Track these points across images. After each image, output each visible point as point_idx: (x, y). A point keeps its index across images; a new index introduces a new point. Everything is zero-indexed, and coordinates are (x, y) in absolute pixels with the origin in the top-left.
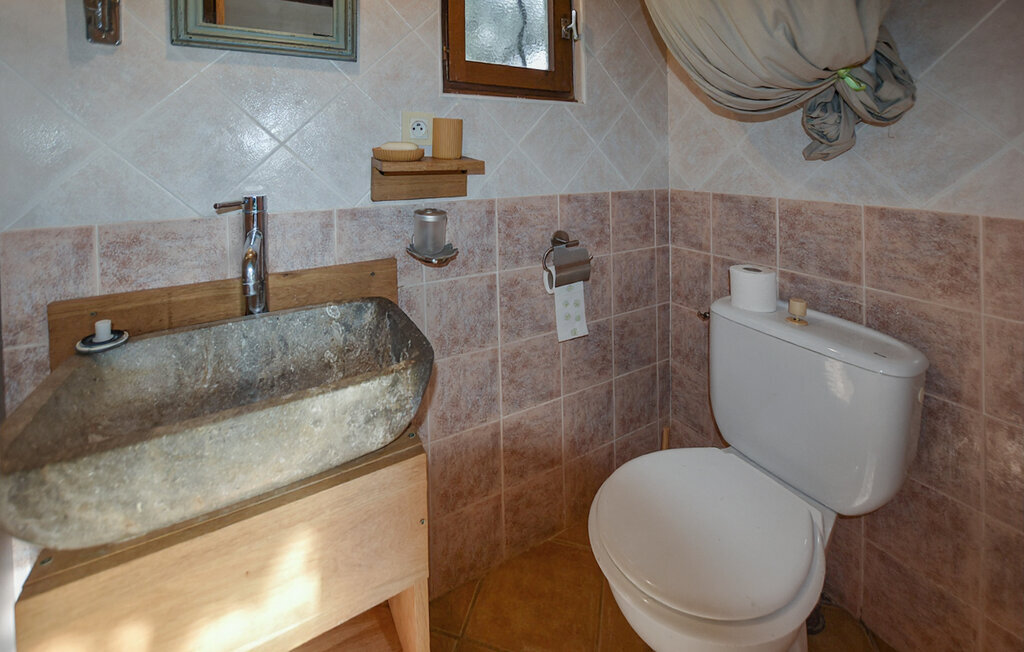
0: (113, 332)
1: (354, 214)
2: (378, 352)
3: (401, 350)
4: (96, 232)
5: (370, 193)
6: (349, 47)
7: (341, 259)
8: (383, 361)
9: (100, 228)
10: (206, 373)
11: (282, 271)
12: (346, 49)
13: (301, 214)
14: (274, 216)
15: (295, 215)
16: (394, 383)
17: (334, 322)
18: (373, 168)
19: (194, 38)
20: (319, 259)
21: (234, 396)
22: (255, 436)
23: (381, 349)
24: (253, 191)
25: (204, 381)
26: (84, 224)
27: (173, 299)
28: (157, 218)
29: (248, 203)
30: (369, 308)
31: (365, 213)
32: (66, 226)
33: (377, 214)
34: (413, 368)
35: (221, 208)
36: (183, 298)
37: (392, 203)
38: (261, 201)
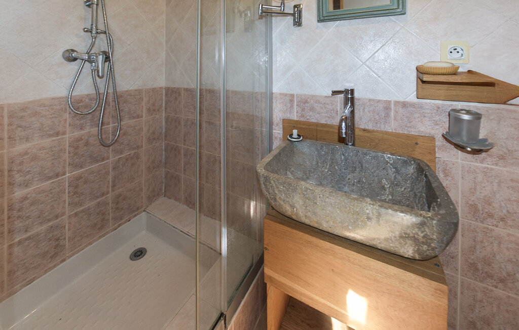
0: (298, 135)
1: (405, 105)
2: (416, 195)
3: (431, 203)
4: (295, 96)
5: (415, 93)
6: (401, 6)
7: (395, 129)
8: (419, 203)
9: (297, 95)
10: (327, 165)
11: (363, 127)
12: (398, 8)
13: (373, 100)
14: (359, 99)
15: (370, 100)
16: (422, 224)
17: (389, 164)
18: (418, 78)
19: (326, 18)
20: (382, 126)
21: (337, 181)
22: (338, 208)
23: (419, 194)
24: (349, 86)
25: (326, 168)
26: (292, 93)
27: (318, 128)
28: (312, 93)
29: (346, 92)
30: (412, 164)
31: (412, 105)
32: (288, 93)
33: (421, 107)
34: (438, 221)
35: (335, 93)
36: (321, 129)
37: (433, 101)
38: (352, 91)
